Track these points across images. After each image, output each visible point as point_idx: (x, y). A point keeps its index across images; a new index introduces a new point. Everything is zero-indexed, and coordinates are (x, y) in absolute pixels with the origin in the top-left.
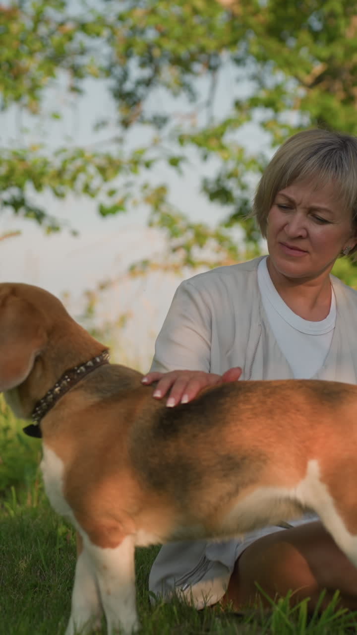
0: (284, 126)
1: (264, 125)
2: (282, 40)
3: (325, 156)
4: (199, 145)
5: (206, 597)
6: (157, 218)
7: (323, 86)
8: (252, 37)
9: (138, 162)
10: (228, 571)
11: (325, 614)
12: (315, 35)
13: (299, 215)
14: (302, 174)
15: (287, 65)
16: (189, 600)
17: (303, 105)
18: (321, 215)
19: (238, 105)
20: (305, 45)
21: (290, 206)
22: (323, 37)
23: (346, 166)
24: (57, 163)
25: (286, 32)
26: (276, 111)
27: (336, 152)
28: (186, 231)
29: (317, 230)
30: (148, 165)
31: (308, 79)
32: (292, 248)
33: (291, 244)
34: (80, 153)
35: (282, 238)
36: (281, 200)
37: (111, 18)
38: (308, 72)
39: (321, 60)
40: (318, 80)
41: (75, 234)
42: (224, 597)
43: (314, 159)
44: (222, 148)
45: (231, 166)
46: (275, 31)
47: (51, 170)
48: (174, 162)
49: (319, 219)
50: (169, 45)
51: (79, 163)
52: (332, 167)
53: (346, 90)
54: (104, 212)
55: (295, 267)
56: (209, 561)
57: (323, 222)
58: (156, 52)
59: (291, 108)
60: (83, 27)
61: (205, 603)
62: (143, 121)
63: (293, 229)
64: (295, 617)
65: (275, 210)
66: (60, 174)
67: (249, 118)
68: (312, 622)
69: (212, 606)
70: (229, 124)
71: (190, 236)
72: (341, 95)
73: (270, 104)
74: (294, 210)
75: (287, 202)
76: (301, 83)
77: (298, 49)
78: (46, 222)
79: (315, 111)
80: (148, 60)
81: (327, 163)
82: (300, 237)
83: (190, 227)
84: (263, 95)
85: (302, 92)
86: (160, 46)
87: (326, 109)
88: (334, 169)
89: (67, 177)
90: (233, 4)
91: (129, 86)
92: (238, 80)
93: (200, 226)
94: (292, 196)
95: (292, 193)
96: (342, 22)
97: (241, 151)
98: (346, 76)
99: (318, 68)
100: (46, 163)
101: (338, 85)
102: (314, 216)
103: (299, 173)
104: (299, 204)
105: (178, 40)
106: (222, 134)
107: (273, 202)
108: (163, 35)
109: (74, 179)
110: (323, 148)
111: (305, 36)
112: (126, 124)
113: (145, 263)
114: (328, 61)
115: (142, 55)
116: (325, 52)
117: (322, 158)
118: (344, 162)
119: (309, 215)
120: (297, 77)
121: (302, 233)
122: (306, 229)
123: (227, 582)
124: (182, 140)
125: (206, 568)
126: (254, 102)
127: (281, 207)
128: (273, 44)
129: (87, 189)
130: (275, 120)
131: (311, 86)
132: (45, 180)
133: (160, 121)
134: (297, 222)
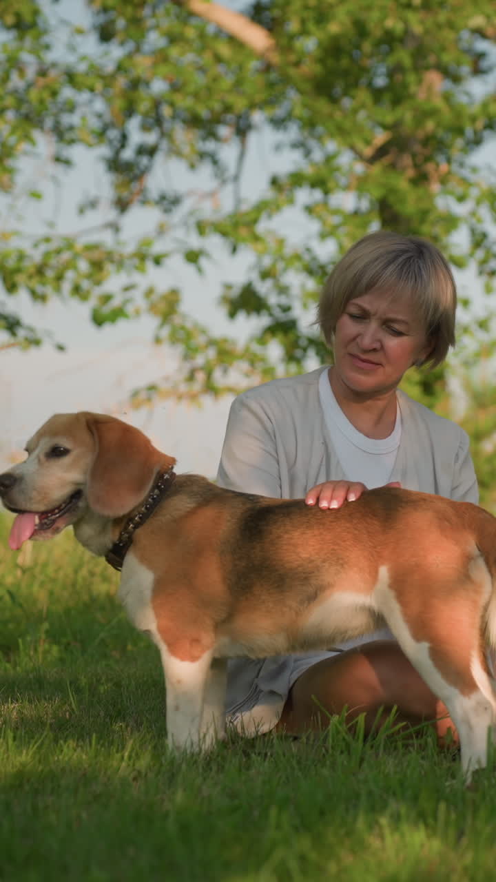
0: (336, 212)
1: (309, 210)
2: (334, 100)
3: (404, 265)
4: (224, 234)
5: (258, 725)
6: (165, 332)
7: (386, 160)
8: (293, 95)
9: (144, 257)
10: (282, 700)
11: (382, 729)
12: (377, 94)
13: (373, 325)
14: (379, 284)
15: (341, 132)
16: (239, 730)
17: (361, 185)
18: (397, 326)
19: (275, 182)
20: (363, 106)
21: (363, 316)
22: (387, 98)
23: (425, 276)
24: (37, 256)
25: (338, 90)
26: (326, 192)
27: (414, 261)
28: (206, 347)
29: (392, 343)
30: (158, 261)
31: (368, 151)
32: (364, 361)
33: (364, 357)
34: (69, 244)
35: (353, 349)
36: (352, 309)
37: (110, 68)
38: (368, 143)
39: (385, 127)
40: (381, 152)
41: (61, 348)
42: (277, 726)
43: (391, 268)
44: (256, 238)
45: (267, 262)
46: (323, 88)
47: (29, 265)
48: (193, 257)
49: (394, 331)
50: (184, 102)
51: (66, 256)
52: (412, 277)
53: (416, 166)
54: (98, 320)
55: (366, 381)
56: (261, 691)
57: (399, 334)
58: (166, 111)
59: (347, 188)
60: (71, 78)
61: (257, 732)
62: (145, 202)
63: (367, 342)
64: (352, 730)
65: (345, 319)
66: (40, 271)
67: (291, 201)
68: (370, 738)
69: (264, 735)
70: (263, 208)
71: (211, 353)
72: (411, 173)
73: (320, 183)
74: (368, 321)
75: (359, 312)
76: (359, 156)
77: (355, 111)
78: (21, 333)
79: (377, 193)
80: (155, 121)
81: (405, 273)
82: (375, 350)
83: (212, 343)
84: (308, 170)
85: (359, 168)
86: (172, 105)
87: (392, 191)
88: (414, 280)
89: (50, 274)
90: (268, 49)
91: (128, 154)
92: (278, 147)
93: (225, 341)
94: (366, 306)
95: (365, 302)
96: (411, 78)
97: (281, 242)
98: (417, 148)
99: (380, 137)
100: (21, 257)
101: (407, 160)
102: (389, 327)
103: (375, 284)
104: (374, 315)
105: (196, 95)
106: (255, 221)
107: (343, 310)
108: (175, 88)
109: (59, 278)
110: (400, 256)
111: (363, 95)
112: (122, 205)
113: (152, 388)
114: (393, 127)
115: (146, 115)
116: (389, 118)
117: (400, 267)
118: (423, 273)
119: (384, 326)
120: (352, 148)
121: (377, 345)
122: (380, 341)
123: (281, 710)
124: (201, 228)
125: (257, 699)
126: (297, 179)
127: (352, 316)
128: (322, 105)
129: (77, 290)
130: (325, 203)
131: (372, 160)
132: (20, 279)
133: (169, 202)
134: (370, 333)
